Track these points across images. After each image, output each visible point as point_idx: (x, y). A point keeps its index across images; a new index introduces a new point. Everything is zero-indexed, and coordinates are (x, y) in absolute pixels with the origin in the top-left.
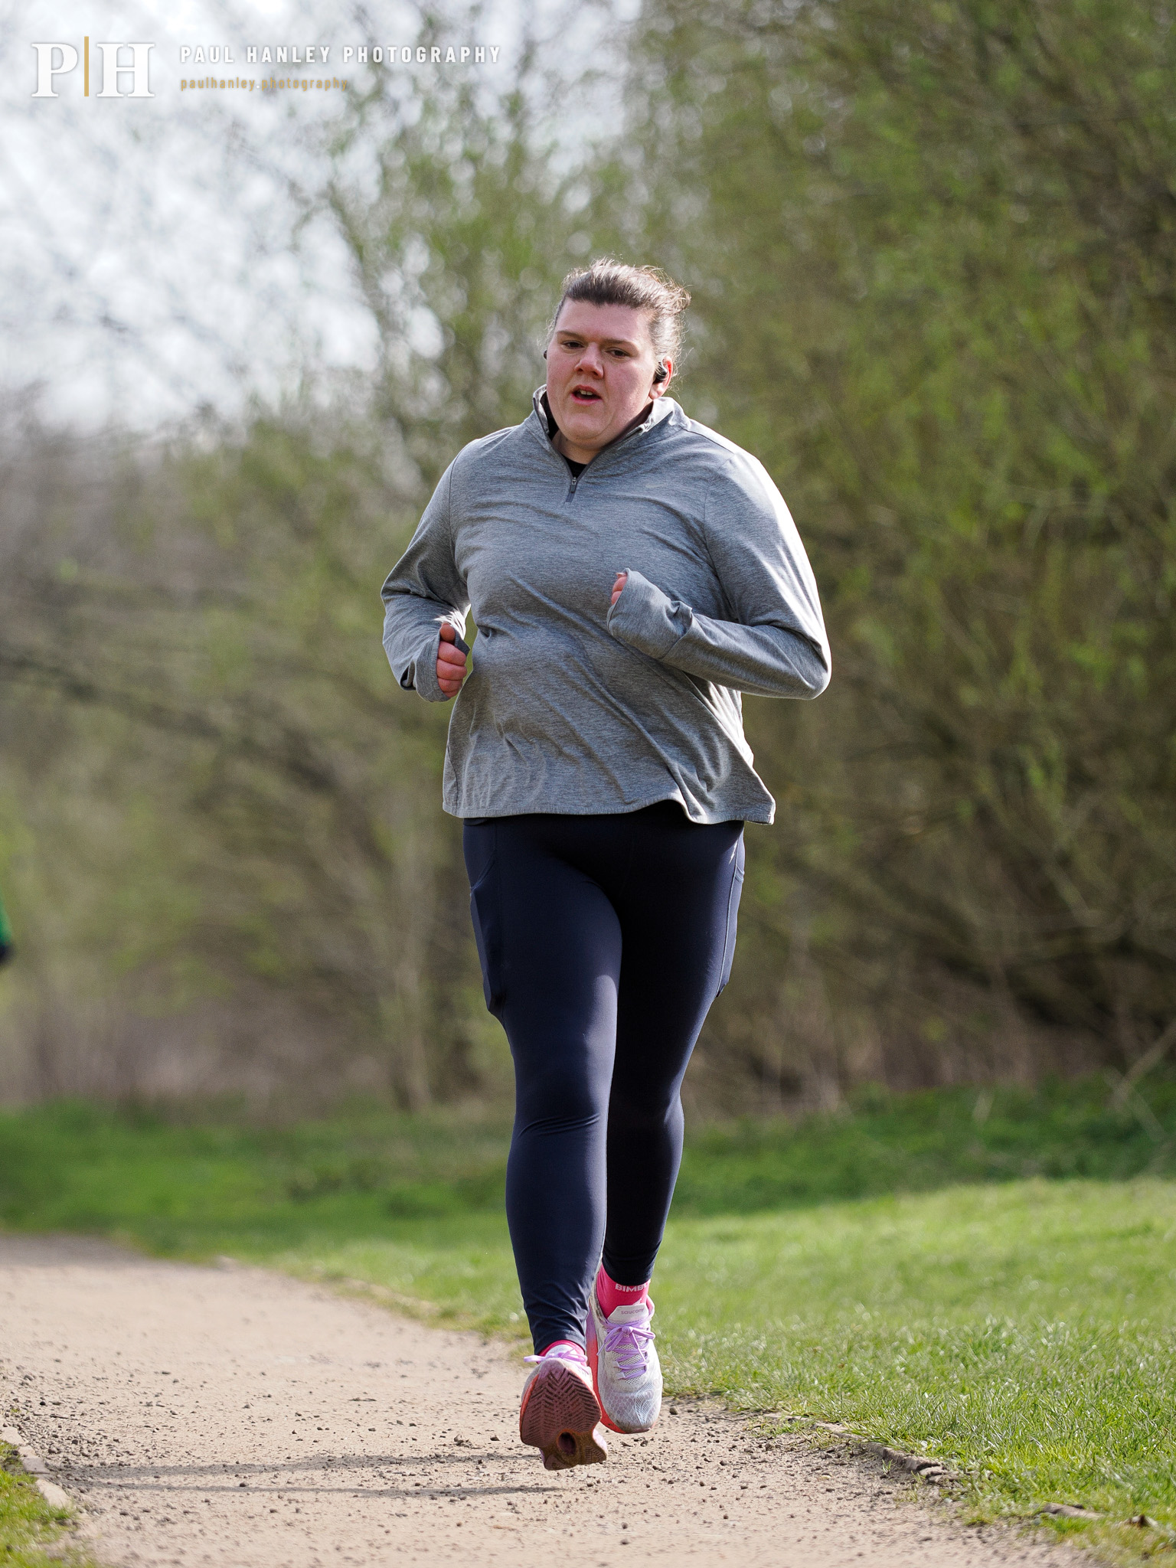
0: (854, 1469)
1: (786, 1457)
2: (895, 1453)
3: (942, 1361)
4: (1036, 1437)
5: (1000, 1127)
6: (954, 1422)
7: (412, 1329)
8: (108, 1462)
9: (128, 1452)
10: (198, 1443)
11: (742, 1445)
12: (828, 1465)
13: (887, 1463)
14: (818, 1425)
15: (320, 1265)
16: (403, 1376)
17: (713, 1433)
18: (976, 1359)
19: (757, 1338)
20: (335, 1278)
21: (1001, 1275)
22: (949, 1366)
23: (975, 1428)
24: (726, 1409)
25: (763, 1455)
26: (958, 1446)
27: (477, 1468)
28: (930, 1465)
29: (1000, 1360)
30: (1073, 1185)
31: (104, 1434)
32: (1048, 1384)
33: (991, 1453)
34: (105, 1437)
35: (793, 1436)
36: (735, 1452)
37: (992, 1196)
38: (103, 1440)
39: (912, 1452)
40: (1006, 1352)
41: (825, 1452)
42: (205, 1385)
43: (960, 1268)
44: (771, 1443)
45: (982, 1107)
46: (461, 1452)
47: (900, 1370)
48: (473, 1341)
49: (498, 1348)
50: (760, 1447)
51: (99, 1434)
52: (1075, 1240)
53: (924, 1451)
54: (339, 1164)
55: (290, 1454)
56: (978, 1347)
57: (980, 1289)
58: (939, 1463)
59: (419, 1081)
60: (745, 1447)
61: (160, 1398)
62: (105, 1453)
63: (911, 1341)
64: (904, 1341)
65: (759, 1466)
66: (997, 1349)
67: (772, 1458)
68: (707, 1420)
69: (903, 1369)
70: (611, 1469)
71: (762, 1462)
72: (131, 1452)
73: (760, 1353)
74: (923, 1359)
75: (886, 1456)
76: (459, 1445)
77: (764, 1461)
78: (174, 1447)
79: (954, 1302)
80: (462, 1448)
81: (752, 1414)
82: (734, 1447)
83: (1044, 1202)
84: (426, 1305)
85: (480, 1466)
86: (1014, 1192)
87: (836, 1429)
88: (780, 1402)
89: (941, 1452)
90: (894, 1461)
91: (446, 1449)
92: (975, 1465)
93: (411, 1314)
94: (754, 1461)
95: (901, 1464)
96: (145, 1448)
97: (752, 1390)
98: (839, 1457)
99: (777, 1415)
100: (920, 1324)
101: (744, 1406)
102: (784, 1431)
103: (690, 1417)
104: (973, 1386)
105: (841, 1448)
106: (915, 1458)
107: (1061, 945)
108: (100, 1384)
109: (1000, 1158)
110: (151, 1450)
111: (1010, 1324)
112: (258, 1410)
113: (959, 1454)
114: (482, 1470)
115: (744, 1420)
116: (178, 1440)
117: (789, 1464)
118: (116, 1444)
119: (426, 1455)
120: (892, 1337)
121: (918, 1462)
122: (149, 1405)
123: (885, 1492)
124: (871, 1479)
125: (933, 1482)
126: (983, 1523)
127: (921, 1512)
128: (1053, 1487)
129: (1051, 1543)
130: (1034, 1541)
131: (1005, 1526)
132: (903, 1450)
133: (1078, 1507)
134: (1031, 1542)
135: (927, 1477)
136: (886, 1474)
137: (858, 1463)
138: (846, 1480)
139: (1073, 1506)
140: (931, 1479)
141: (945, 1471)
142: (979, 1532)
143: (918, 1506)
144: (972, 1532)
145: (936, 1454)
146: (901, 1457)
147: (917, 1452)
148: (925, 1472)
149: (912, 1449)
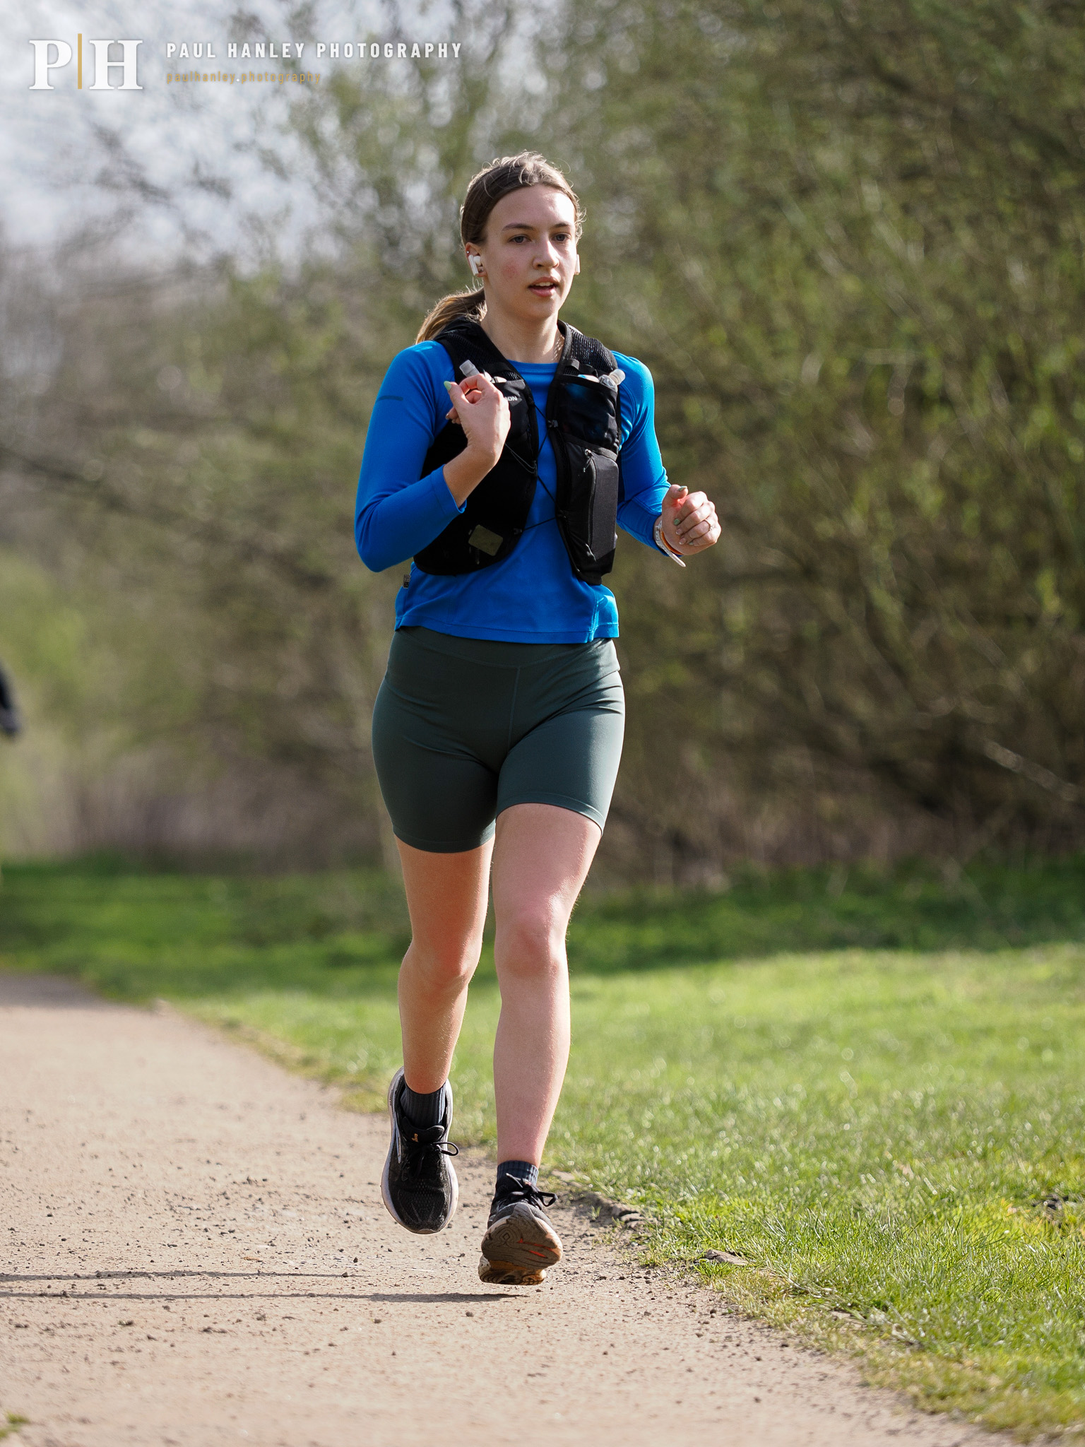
0: (571, 1213)
2: (605, 1201)
5: (852, 902)
7: (276, 1073)
13: (596, 1209)
17: (469, 1177)
20: (231, 1026)
21: (796, 1037)
23: (676, 1181)
26: (661, 1196)
28: (630, 1212)
33: (683, 1203)
36: (479, 1197)
39: (619, 1200)
43: (763, 1031)
46: (247, 1190)
47: (647, 1124)
48: (314, 1087)
49: (335, 1094)
53: (629, 1200)
58: (638, 1210)
68: (471, 1165)
75: (598, 1203)
87: (566, 1177)
89: (642, 1201)
90: (602, 1208)
91: (235, 1187)
92: (668, 1213)
93: (280, 1060)
95: (608, 1210)
98: (562, 1202)
105: (565, 1195)
106: (619, 1206)
109: (849, 929)
112: (92, 1147)
113: (658, 1203)
121: (620, 1209)
123: (589, 1234)
124: (581, 1222)
125: (630, 1228)
126: (654, 1265)
127: (610, 1253)
128: (723, 1235)
129: (699, 1285)
130: (686, 1283)
131: (671, 1269)
132: (612, 1198)
133: (733, 1254)
134: (683, 1283)
135: (626, 1222)
136: (594, 1219)
137: (574, 1208)
138: (560, 1223)
139: (730, 1253)
140: (629, 1224)
141: (642, 1218)
142: (648, 1273)
143: (609, 1248)
144: (642, 1273)
145: (638, 1203)
146: (608, 1204)
147: (623, 1201)
148: (625, 1218)
149: (619, 1197)
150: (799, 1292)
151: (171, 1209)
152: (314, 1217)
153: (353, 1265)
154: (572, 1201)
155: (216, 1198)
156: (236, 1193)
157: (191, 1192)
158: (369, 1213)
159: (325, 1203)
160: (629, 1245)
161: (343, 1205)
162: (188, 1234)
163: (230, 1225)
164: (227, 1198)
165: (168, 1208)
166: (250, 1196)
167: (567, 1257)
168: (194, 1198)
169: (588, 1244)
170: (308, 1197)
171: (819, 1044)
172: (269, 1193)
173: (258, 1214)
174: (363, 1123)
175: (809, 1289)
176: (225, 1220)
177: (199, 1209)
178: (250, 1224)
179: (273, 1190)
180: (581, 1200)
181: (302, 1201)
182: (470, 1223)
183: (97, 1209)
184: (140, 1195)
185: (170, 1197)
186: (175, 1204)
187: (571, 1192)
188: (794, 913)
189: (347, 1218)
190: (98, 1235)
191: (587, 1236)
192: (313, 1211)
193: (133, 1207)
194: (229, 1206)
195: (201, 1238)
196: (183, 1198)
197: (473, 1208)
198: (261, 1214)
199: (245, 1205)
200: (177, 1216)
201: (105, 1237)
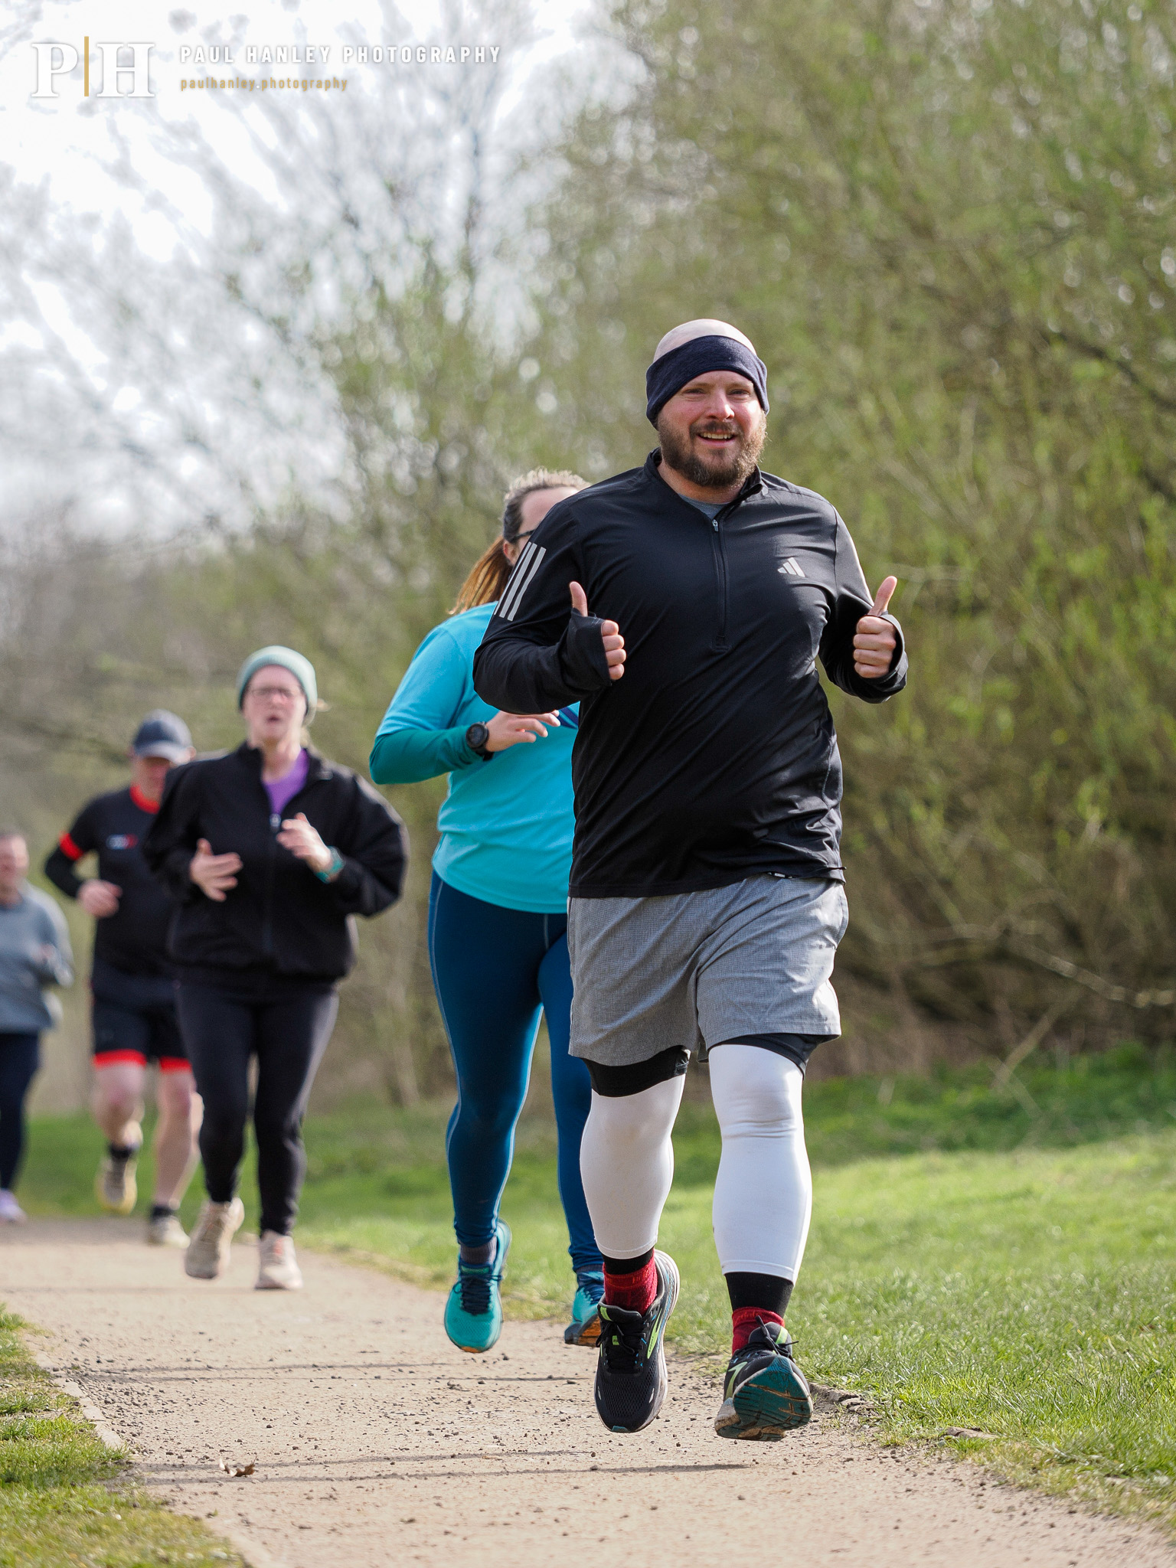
2: (820, 1387)
3: (858, 1307)
4: (939, 1371)
5: (903, 1109)
6: (870, 1360)
7: (408, 1290)
8: (154, 1409)
9: (172, 1401)
10: (230, 1392)
11: (690, 1383)
15: (330, 1238)
16: (403, 1331)
18: (886, 1305)
19: (701, 1292)
20: (342, 1249)
21: (905, 1234)
22: (863, 1312)
23: (887, 1364)
26: (873, 1380)
27: (467, 1408)
28: (850, 1397)
29: (906, 1305)
30: (965, 1156)
31: (152, 1386)
32: (948, 1326)
33: (901, 1385)
34: (152, 1389)
37: (896, 1167)
38: (151, 1391)
39: (835, 1386)
40: (912, 1299)
42: (236, 1343)
43: (871, 1229)
44: (715, 1381)
45: (886, 1092)
46: (453, 1395)
50: (706, 1384)
51: (147, 1386)
52: (967, 1204)
53: (844, 1385)
54: (343, 1152)
55: (308, 1399)
56: (888, 1295)
57: (887, 1246)
58: (858, 1395)
59: (409, 1081)
60: (694, 1385)
61: (198, 1354)
62: (153, 1402)
63: (831, 1291)
64: (825, 1292)
66: (904, 1297)
67: (716, 1394)
69: (825, 1315)
70: (580, 1406)
71: (708, 1397)
72: (175, 1401)
73: (704, 1305)
74: (842, 1307)
76: (451, 1388)
78: (210, 1395)
79: (866, 1257)
80: (454, 1391)
81: (698, 1357)
82: (684, 1385)
83: (940, 1171)
84: (421, 1271)
85: (469, 1406)
86: (915, 1163)
88: (722, 1346)
89: (859, 1385)
90: (819, 1394)
91: (440, 1392)
92: (888, 1396)
93: (407, 1278)
94: (701, 1396)
95: (826, 1396)
96: (186, 1397)
97: (697, 1337)
99: (719, 1357)
100: (839, 1277)
101: (692, 1350)
104: (884, 1329)
106: (836, 1391)
107: (949, 954)
108: (147, 1344)
109: (901, 1135)
110: (191, 1399)
111: (914, 1275)
113: (875, 1387)
114: (471, 1409)
115: (692, 1362)
116: (213, 1390)
118: (161, 1394)
119: (423, 1397)
120: (815, 1289)
121: (840, 1394)
122: (188, 1360)
125: (853, 1411)
126: (896, 1445)
127: (843, 1437)
128: (954, 1413)
129: (955, 1461)
130: (940, 1459)
131: (915, 1448)
132: (827, 1384)
133: (975, 1430)
134: (937, 1460)
135: (848, 1407)
139: (972, 1429)
140: (851, 1408)
141: (863, 1402)
142: (893, 1452)
143: (841, 1432)
144: (887, 1453)
145: (855, 1387)
147: (840, 1385)
148: (846, 1402)
150: (1064, 1461)
152: (529, 1417)
153: (593, 1459)
155: (426, 1404)
157: (398, 1400)
158: (583, 1411)
159: (534, 1403)
160: (860, 1428)
161: (553, 1405)
162: (414, 1438)
163: (449, 1427)
166: (459, 1400)
167: (800, 1443)
169: (816, 1429)
170: (516, 1398)
171: (930, 1241)
172: (476, 1396)
173: (473, 1417)
174: (530, 1330)
175: (1074, 1456)
176: (443, 1423)
177: (414, 1415)
178: (468, 1426)
179: (479, 1393)
182: (686, 1416)
183: (313, 1418)
184: (349, 1403)
185: (380, 1404)
186: (387, 1410)
188: (849, 1121)
189: (563, 1417)
190: (326, 1442)
192: (527, 1411)
193: (346, 1415)
195: (428, 1442)
198: (475, 1416)
200: (393, 1422)
201: (332, 1444)
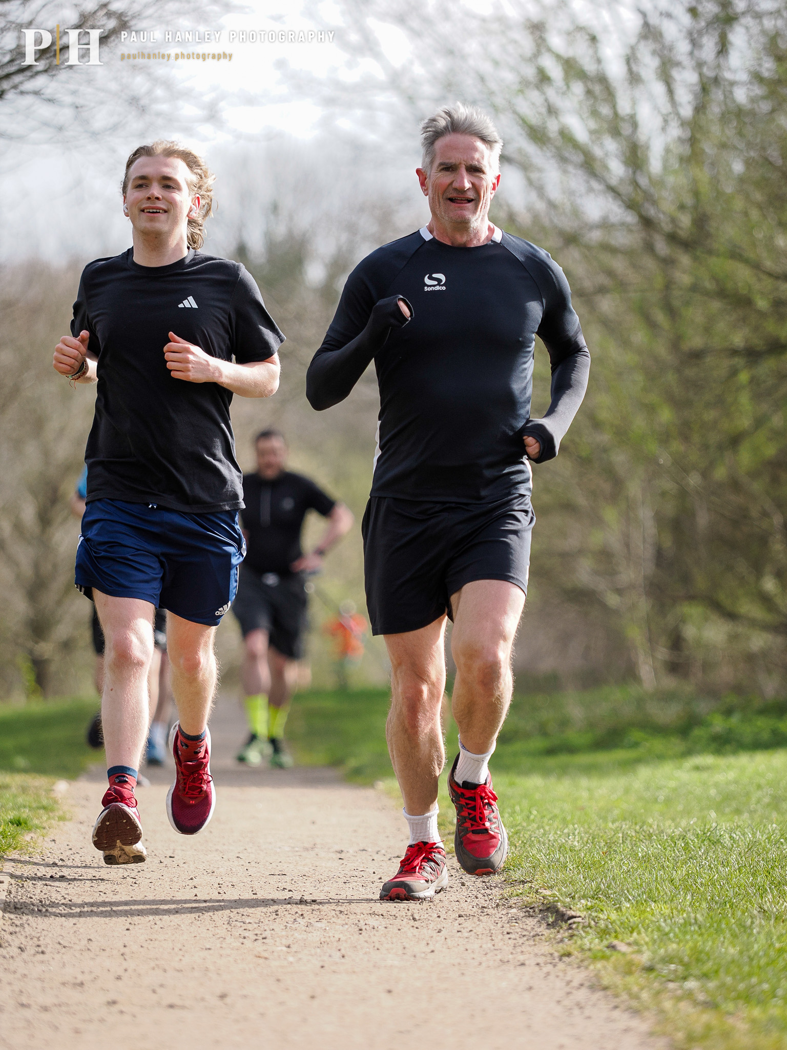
0: (536, 919)
1: (504, 912)
2: (562, 909)
12: (524, 917)
13: (552, 917)
14: (539, 891)
24: (505, 881)
25: (491, 911)
28: (575, 917)
35: (519, 899)
36: (475, 909)
39: (571, 908)
41: (528, 909)
53: (579, 909)
58: (581, 915)
65: (481, 918)
75: (557, 911)
77: (488, 915)
89: (588, 909)
90: (558, 915)
94: (481, 914)
95: (562, 916)
98: (534, 911)
102: (517, 895)
103: (480, 886)
105: (538, 906)
106: (570, 913)
113: (601, 910)
117: (502, 916)
121: (570, 915)
123: (540, 934)
124: (540, 926)
125: (570, 928)
127: (545, 947)
130: (580, 966)
132: (566, 907)
133: (628, 944)
135: (570, 924)
136: (550, 923)
137: (540, 915)
138: (525, 927)
139: (625, 943)
140: (571, 925)
141: (584, 921)
145: (585, 911)
146: (563, 912)
147: (574, 908)
148: (570, 922)
149: (572, 907)
151: (228, 923)
154: (541, 910)
156: (286, 911)
158: (384, 923)
159: (351, 917)
160: (562, 941)
163: (268, 934)
164: (277, 915)
165: (226, 923)
166: (296, 913)
168: (251, 915)
169: (535, 941)
173: (296, 925)
177: (251, 923)
180: (548, 909)
181: (335, 915)
187: (543, 903)
191: (539, 935)
194: (275, 920)
196: (243, 915)
197: (466, 918)
199: (287, 920)
